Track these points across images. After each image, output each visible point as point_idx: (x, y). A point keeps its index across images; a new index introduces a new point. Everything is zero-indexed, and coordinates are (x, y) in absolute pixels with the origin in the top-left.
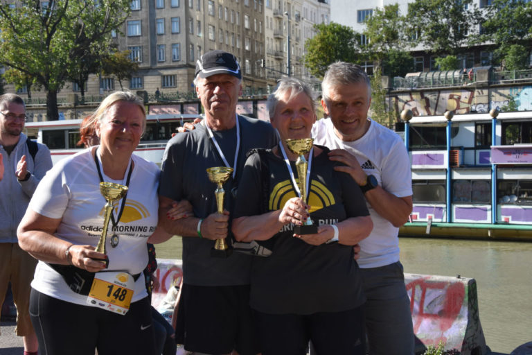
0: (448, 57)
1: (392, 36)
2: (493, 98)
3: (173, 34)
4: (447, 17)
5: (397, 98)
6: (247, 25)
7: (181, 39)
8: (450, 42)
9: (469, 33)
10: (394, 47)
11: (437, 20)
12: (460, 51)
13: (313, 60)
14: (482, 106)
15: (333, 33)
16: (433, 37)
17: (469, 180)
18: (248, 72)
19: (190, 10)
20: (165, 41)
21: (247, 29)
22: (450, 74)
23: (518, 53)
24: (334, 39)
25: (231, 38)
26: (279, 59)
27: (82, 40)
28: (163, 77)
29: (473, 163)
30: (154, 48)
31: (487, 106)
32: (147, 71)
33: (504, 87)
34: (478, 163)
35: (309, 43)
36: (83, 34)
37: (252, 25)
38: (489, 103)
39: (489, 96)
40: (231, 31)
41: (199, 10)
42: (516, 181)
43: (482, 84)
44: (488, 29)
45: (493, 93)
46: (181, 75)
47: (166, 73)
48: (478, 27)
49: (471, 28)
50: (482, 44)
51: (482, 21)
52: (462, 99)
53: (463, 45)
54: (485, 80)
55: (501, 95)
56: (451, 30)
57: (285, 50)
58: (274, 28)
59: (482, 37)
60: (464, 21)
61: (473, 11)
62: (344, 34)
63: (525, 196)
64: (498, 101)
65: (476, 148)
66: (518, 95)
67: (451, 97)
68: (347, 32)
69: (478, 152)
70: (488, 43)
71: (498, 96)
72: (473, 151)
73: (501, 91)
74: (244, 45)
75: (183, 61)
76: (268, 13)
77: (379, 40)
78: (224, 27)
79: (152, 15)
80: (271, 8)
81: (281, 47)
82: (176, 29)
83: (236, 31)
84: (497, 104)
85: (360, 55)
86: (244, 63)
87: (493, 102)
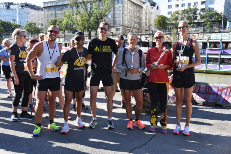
0: (191, 25)
1: (177, 19)
2: (204, 36)
3: (119, 17)
4: (192, 14)
5: (179, 35)
6: (138, 15)
7: (121, 19)
8: (192, 21)
9: (197, 18)
10: (177, 22)
11: (189, 15)
12: (195, 23)
13: (156, 25)
15: (161, 17)
16: (188, 19)
18: (138, 27)
19: (124, 11)
20: (117, 19)
21: (138, 16)
22: (193, 29)
23: (210, 24)
24: (161, 19)
25: (134, 18)
26: (146, 24)
27: (97, 19)
28: (116, 28)
30: (114, 21)
32: (112, 27)
33: (207, 33)
34: (202, 53)
35: (155, 20)
36: (98, 17)
37: (139, 15)
38: (203, 37)
39: (203, 35)
40: (134, 17)
41: (126, 11)
42: (212, 58)
43: (201, 32)
44: (202, 17)
45: (204, 35)
46: (121, 28)
47: (117, 27)
48: (200, 17)
49: (198, 17)
50: (201, 21)
51: (201, 15)
52: (196, 36)
53: (196, 22)
54: (202, 31)
55: (206, 35)
56: (193, 18)
57: (148, 22)
58: (145, 16)
59: (201, 19)
60: (196, 15)
61: (199, 13)
62: (164, 18)
63: (214, 62)
65: (202, 49)
66: (211, 35)
67: (193, 35)
68: (165, 17)
69: (203, 50)
70: (202, 21)
72: (201, 50)
73: (206, 34)
74: (137, 20)
75: (122, 24)
76: (144, 12)
77: (173, 20)
78: (132, 16)
79: (114, 12)
80: (144, 11)
81: (147, 21)
82: (120, 16)
83: (135, 17)
85: (168, 23)
86: (137, 25)
87: (204, 37)
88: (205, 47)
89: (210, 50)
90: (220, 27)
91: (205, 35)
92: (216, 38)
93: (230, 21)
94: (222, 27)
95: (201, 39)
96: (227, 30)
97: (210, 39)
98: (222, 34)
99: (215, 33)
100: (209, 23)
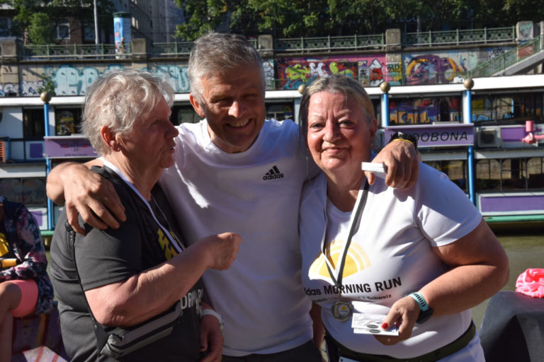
2: (24, 77)
14: (11, 86)
17: (19, 179)
23: (43, 23)
29: (22, 157)
31: (17, 87)
33: (37, 64)
34: (28, 157)
38: (20, 83)
39: (20, 75)
43: (10, 59)
45: (24, 71)
54: (13, 54)
55: (33, 73)
64: (31, 80)
65: (24, 140)
66: (54, 75)
69: (28, 143)
71: (30, 74)
72: (21, 143)
73: (34, 69)
84: (30, 85)
87: (25, 82)
88: (37, 128)
89: (64, 144)
90: (87, 38)
91: (28, 76)
92: (79, 85)
93: (123, 16)
94: (96, 41)
95: (11, 95)
96: (119, 54)
97: (55, 95)
98: (101, 69)
99: (71, 64)
100: (36, 17)
